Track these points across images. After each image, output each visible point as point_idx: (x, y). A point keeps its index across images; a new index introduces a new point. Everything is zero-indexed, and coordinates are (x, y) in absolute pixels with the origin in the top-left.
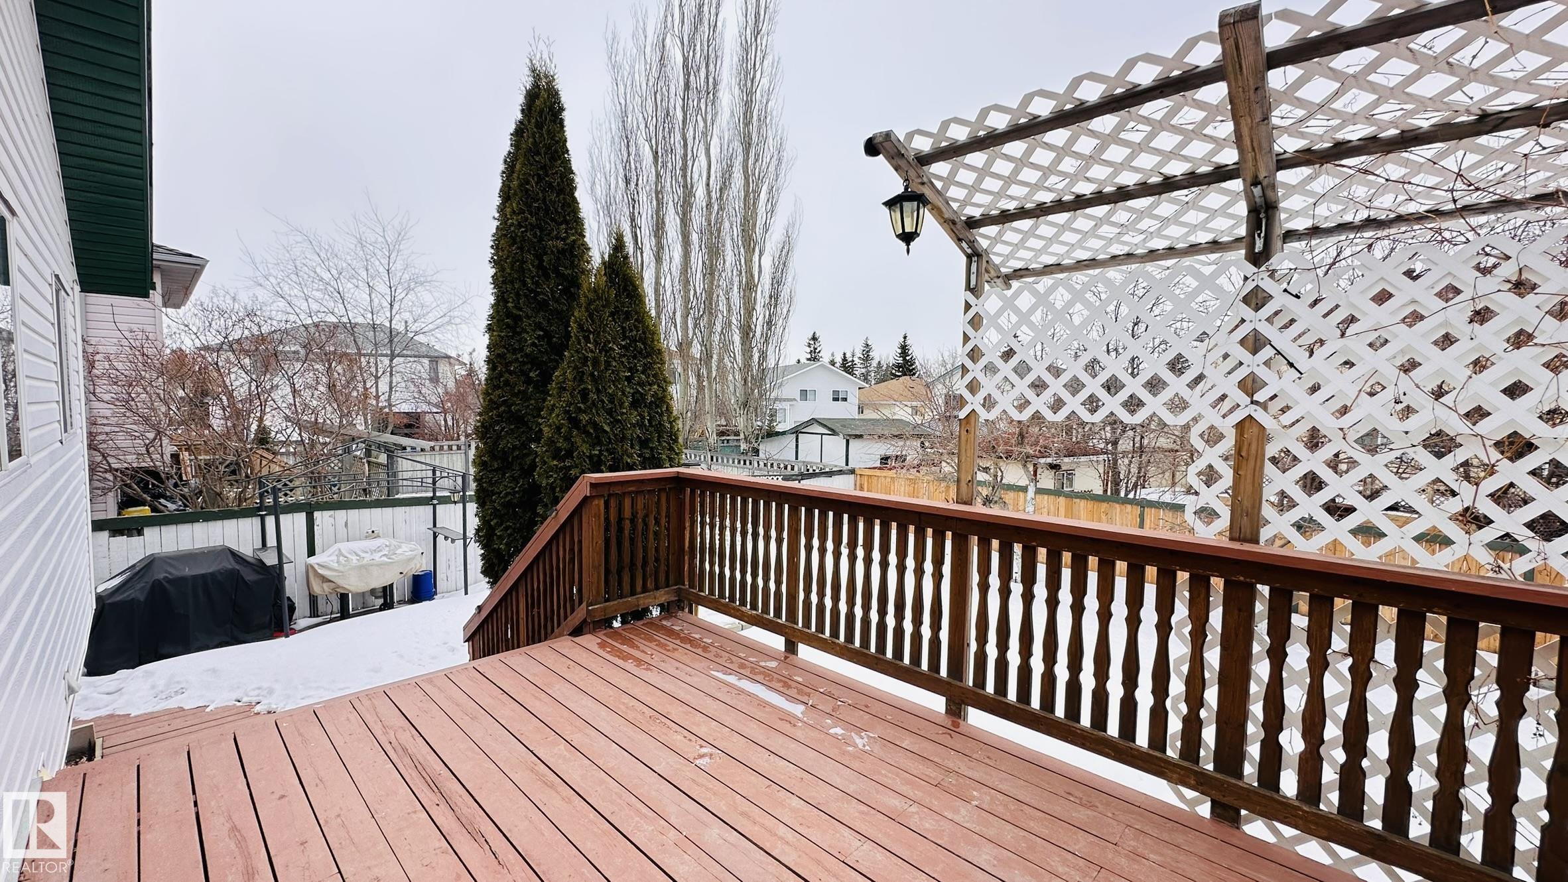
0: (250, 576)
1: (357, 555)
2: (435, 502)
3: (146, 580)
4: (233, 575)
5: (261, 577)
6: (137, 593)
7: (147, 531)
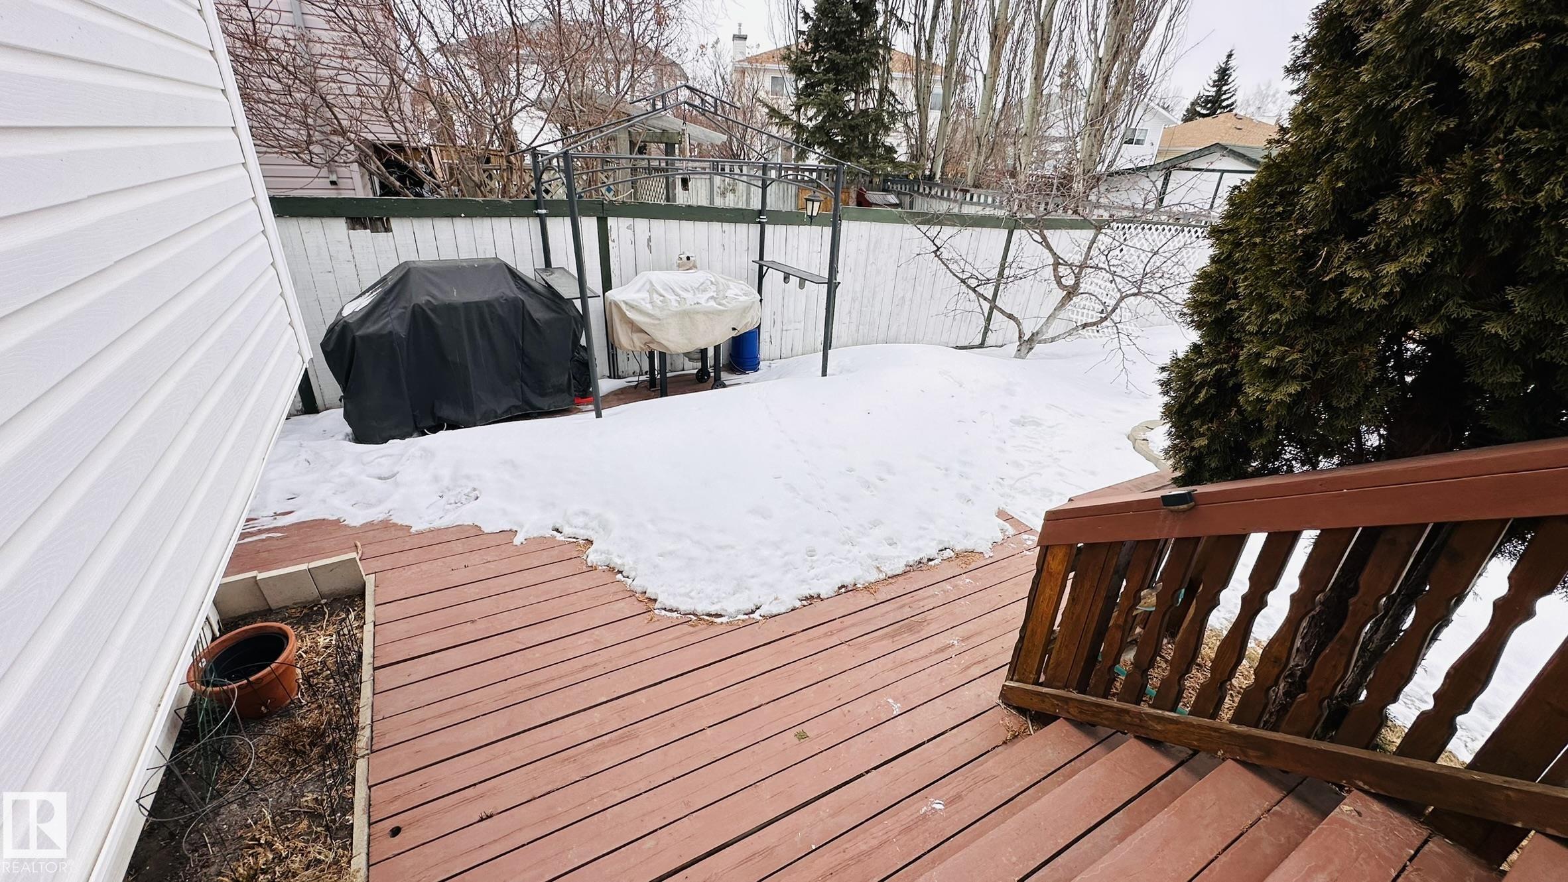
0: (539, 313)
1: (677, 295)
2: (764, 218)
3: (403, 303)
4: (517, 307)
5: (553, 315)
6: (394, 323)
7: (395, 223)
